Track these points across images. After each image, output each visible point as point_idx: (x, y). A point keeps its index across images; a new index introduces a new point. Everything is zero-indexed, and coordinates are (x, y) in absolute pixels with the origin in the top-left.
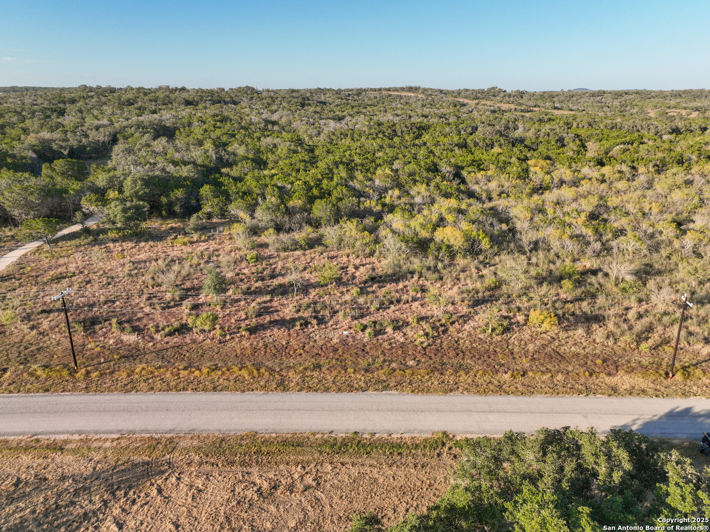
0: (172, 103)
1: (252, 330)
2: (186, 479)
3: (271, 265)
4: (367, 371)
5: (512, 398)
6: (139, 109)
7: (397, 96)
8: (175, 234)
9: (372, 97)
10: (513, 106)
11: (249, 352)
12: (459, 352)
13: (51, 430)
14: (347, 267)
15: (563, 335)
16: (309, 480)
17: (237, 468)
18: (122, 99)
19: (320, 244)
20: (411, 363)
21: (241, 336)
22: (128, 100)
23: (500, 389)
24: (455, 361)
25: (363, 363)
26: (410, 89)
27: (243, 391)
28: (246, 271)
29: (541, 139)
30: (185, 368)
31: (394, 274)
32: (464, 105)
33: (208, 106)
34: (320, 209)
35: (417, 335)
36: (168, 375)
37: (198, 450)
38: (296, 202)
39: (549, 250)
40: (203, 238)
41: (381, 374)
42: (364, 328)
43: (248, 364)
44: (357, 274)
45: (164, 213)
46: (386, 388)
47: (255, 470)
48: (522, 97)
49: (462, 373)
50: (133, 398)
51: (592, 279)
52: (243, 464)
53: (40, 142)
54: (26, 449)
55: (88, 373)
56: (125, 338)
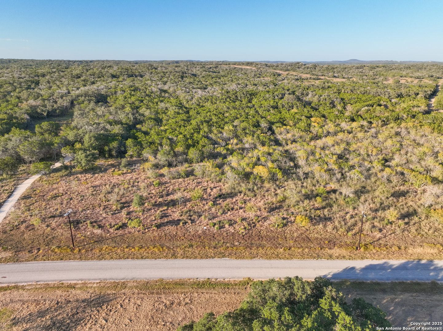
0: (103, 77)
1: (159, 226)
2: (132, 300)
3: (167, 188)
4: (215, 248)
5: (282, 261)
6: (84, 81)
7: (240, 68)
8: (113, 169)
9: (225, 69)
10: (308, 76)
11: (157, 238)
12: (260, 237)
13: (68, 279)
14: (207, 189)
15: (312, 228)
16: (187, 300)
17: (155, 296)
18: (73, 74)
19: (193, 175)
20: (237, 243)
21: (153, 230)
22: (77, 75)
23: (278, 257)
24: (258, 242)
25: (213, 244)
26: (248, 64)
27: (156, 259)
28: (153, 192)
29: (321, 102)
30: (127, 247)
31: (231, 193)
32: (279, 75)
33: (125, 78)
34: (193, 153)
35: (240, 228)
36: (119, 251)
37: (136, 287)
38: (179, 149)
39: (314, 178)
40: (129, 171)
41: (222, 250)
42: (215, 224)
43: (158, 245)
44: (212, 193)
45: (107, 156)
46: (224, 256)
47: (163, 296)
48: (315, 69)
49: (260, 248)
50: (103, 263)
51: (333, 196)
52: (157, 293)
53: (30, 108)
54: (58, 288)
55: (80, 250)
56: (95, 231)
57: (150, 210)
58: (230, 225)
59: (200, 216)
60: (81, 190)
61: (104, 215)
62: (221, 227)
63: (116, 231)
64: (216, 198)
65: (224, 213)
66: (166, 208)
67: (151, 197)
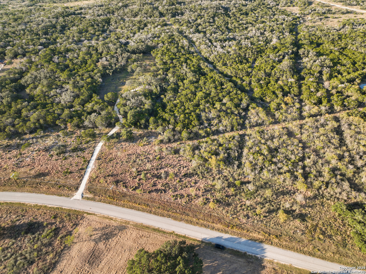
1: (150, 192)
2: (130, 231)
11: (147, 200)
13: (111, 215)
15: (217, 209)
19: (178, 153)
20: (178, 211)
21: (147, 194)
23: (191, 223)
24: (188, 212)
25: (168, 209)
27: (143, 212)
28: (155, 165)
30: (134, 203)
31: (192, 174)
36: (131, 204)
37: (133, 225)
38: (178, 128)
39: (242, 170)
40: (147, 143)
41: (170, 213)
42: (174, 196)
43: (146, 204)
45: (138, 128)
46: (170, 217)
50: (124, 209)
52: (139, 230)
57: (149, 179)
59: (170, 189)
60: (122, 157)
61: (129, 179)
62: (176, 199)
63: (132, 192)
64: (183, 176)
65: (181, 189)
66: (157, 179)
67: (152, 169)
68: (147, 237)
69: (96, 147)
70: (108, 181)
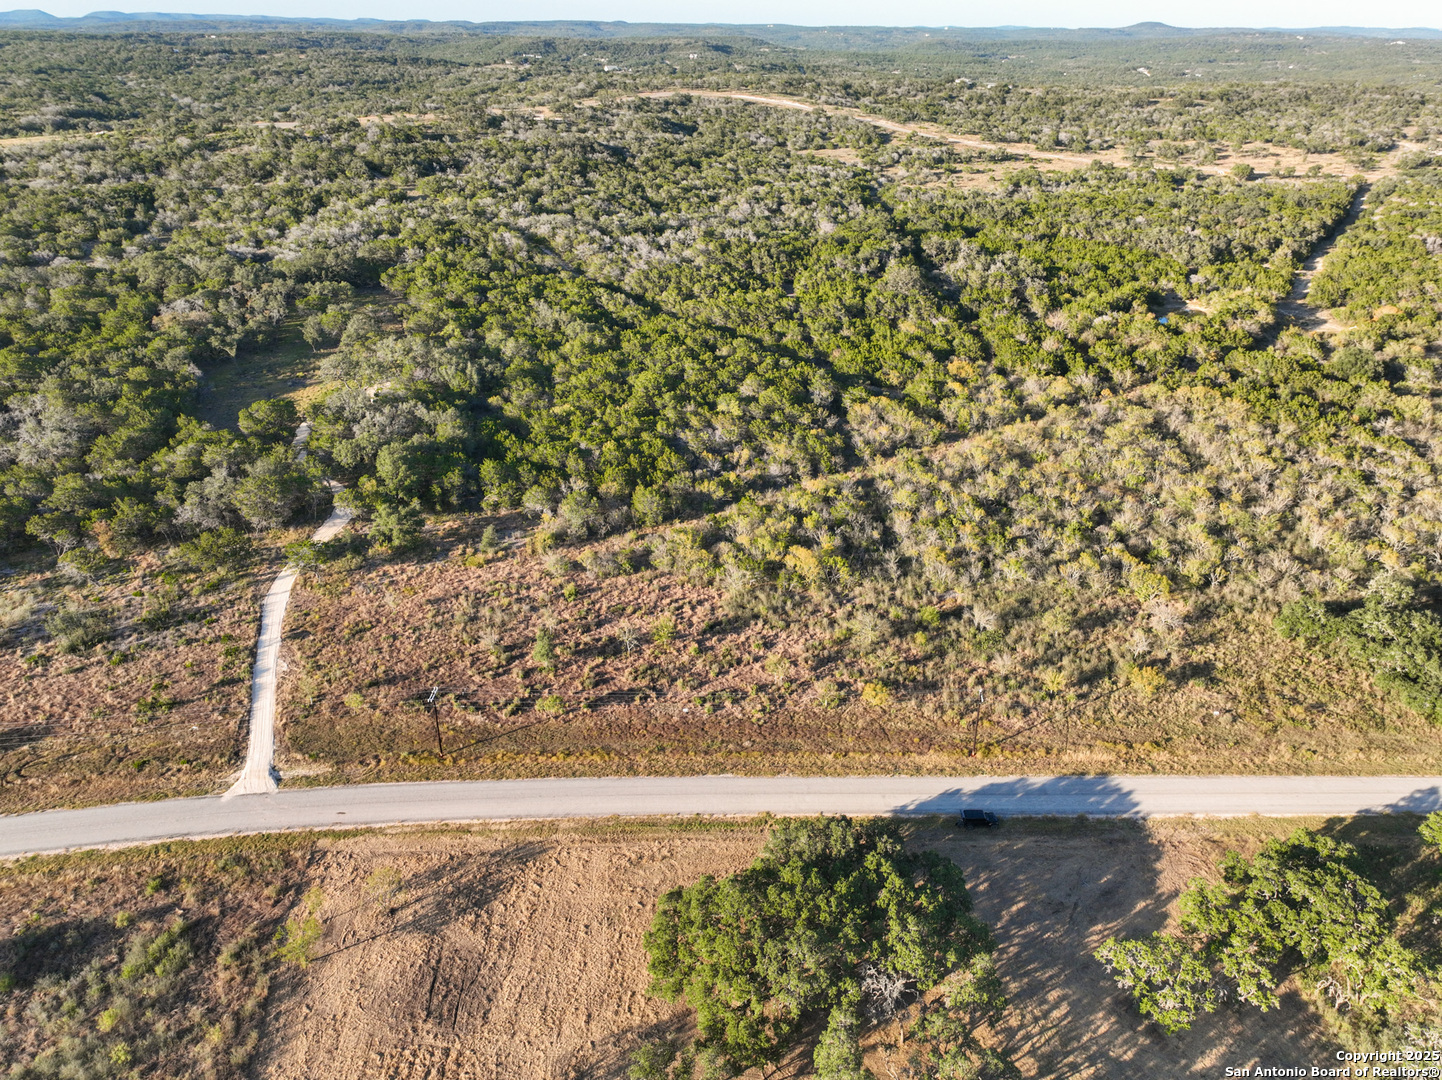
2: (574, 853)
3: (593, 603)
4: (706, 753)
5: (829, 779)
8: (461, 546)
11: (595, 733)
12: (793, 730)
13: (452, 816)
14: (681, 607)
15: (897, 706)
17: (610, 844)
19: (649, 566)
20: (747, 744)
21: (584, 713)
23: (822, 770)
24: (787, 740)
25: (703, 745)
27: (599, 777)
28: (566, 615)
29: (989, 289)
30: (542, 753)
31: (737, 618)
34: (644, 501)
35: (753, 709)
36: (528, 760)
38: (611, 486)
39: (920, 576)
40: (500, 554)
41: (719, 757)
42: (704, 700)
43: (598, 747)
44: (695, 620)
45: (438, 508)
46: (723, 771)
49: (791, 754)
50: (505, 785)
51: (954, 625)
55: (455, 761)
56: (471, 718)
57: (568, 664)
58: (735, 701)
59: (674, 680)
60: (407, 613)
61: (477, 678)
62: (717, 707)
63: (512, 718)
64: (704, 632)
65: (722, 672)
66: (601, 660)
67: (566, 632)
68: (664, 858)
69: (263, 596)
70: (384, 704)
